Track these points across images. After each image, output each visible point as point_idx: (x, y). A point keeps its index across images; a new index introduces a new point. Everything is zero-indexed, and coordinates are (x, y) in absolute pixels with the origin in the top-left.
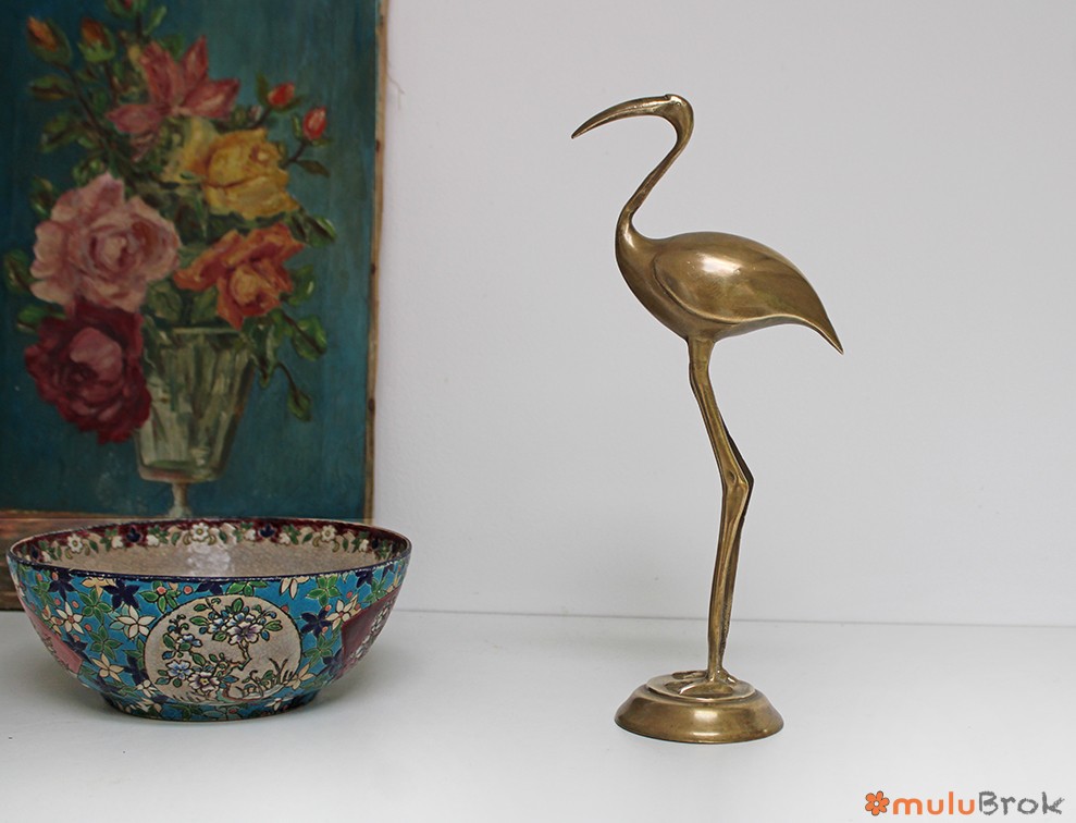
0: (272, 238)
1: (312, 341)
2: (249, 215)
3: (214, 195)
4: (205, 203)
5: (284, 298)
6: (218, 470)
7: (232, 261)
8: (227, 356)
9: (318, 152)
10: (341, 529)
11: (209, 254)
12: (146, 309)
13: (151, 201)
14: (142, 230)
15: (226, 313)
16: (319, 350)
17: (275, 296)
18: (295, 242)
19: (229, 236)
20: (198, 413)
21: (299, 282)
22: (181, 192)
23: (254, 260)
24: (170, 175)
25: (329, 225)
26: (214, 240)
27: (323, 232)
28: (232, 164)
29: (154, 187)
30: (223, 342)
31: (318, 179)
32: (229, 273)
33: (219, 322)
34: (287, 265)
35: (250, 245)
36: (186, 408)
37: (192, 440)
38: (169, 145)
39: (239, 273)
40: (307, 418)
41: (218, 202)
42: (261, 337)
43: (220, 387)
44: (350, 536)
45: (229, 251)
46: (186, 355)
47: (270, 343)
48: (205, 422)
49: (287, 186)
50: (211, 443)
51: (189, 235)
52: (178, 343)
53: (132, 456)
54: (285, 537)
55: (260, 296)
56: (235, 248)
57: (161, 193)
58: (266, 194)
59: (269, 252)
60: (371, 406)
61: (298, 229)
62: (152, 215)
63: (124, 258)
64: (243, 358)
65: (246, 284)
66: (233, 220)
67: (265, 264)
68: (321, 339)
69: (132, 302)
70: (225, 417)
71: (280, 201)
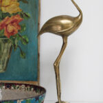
0: (16, 18)
1: (25, 41)
2: (11, 13)
3: (3, 9)
4: (1, 10)
5: (19, 31)
6: (5, 70)
7: (7, 23)
8: (7, 44)
10: (26, 85)
11: (2, 22)
15: (6, 35)
16: (27, 43)
17: (17, 30)
18: (21, 18)
19: (7, 18)
21: (22, 27)
23: (12, 23)
25: (29, 14)
26: (3, 18)
27: (27, 16)
28: (7, 1)
30: (6, 41)
31: (26, 4)
32: (7, 26)
33: (5, 37)
34: (20, 24)
35: (11, 19)
39: (9, 26)
40: (25, 58)
42: (14, 40)
43: (5, 51)
44: (29, 87)
45: (7, 21)
47: (16, 41)
49: (19, 6)
50: (3, 64)
54: (12, 88)
55: (14, 31)
58: (14, 8)
59: (16, 21)
61: (22, 15)
64: (10, 45)
65: (10, 28)
66: (7, 14)
67: (15, 23)
68: (27, 40)
70: (6, 58)
71: (17, 9)
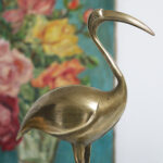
0: (72, 65)
2: (62, 55)
4: (43, 51)
11: (45, 72)
12: (20, 95)
13: (21, 50)
14: (17, 63)
18: (80, 66)
19: (54, 64)
20: (42, 138)
22: (34, 46)
23: (64, 74)
24: (29, 39)
26: (47, 66)
27: (92, 62)
28: (54, 33)
29: (21, 45)
32: (54, 80)
34: (79, 76)
35: (62, 68)
37: (40, 149)
38: (27, 27)
41: (49, 50)
45: (53, 71)
48: (46, 142)
50: (48, 151)
51: (37, 64)
53: (15, 156)
56: (56, 70)
57: (25, 47)
58: (68, 46)
59: (71, 71)
60: (114, 134)
61: (82, 61)
62: (21, 57)
63: (10, 75)
65: (61, 83)
66: (55, 58)
67: (69, 76)
69: (14, 93)
71: (74, 49)
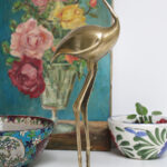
3: (63, 24)
6: (66, 106)
8: (68, 72)
9: (94, 11)
10: (32, 118)
12: (43, 58)
13: (45, 26)
14: (42, 35)
15: (68, 59)
20: (59, 89)
22: (54, 23)
24: (50, 18)
28: (69, 14)
29: (45, 22)
30: (67, 68)
31: (94, 19)
33: (65, 62)
36: (56, 87)
37: (58, 96)
38: (50, 10)
41: (65, 26)
42: (78, 66)
43: (66, 81)
44: (35, 120)
46: (56, 72)
47: (81, 68)
48: (62, 91)
49: (86, 21)
51: (57, 36)
52: (53, 68)
53: (40, 102)
57: (48, 24)
58: (78, 23)
60: (111, 87)
62: (45, 30)
63: (37, 43)
64: (73, 73)
69: (39, 57)
70: (67, 91)
